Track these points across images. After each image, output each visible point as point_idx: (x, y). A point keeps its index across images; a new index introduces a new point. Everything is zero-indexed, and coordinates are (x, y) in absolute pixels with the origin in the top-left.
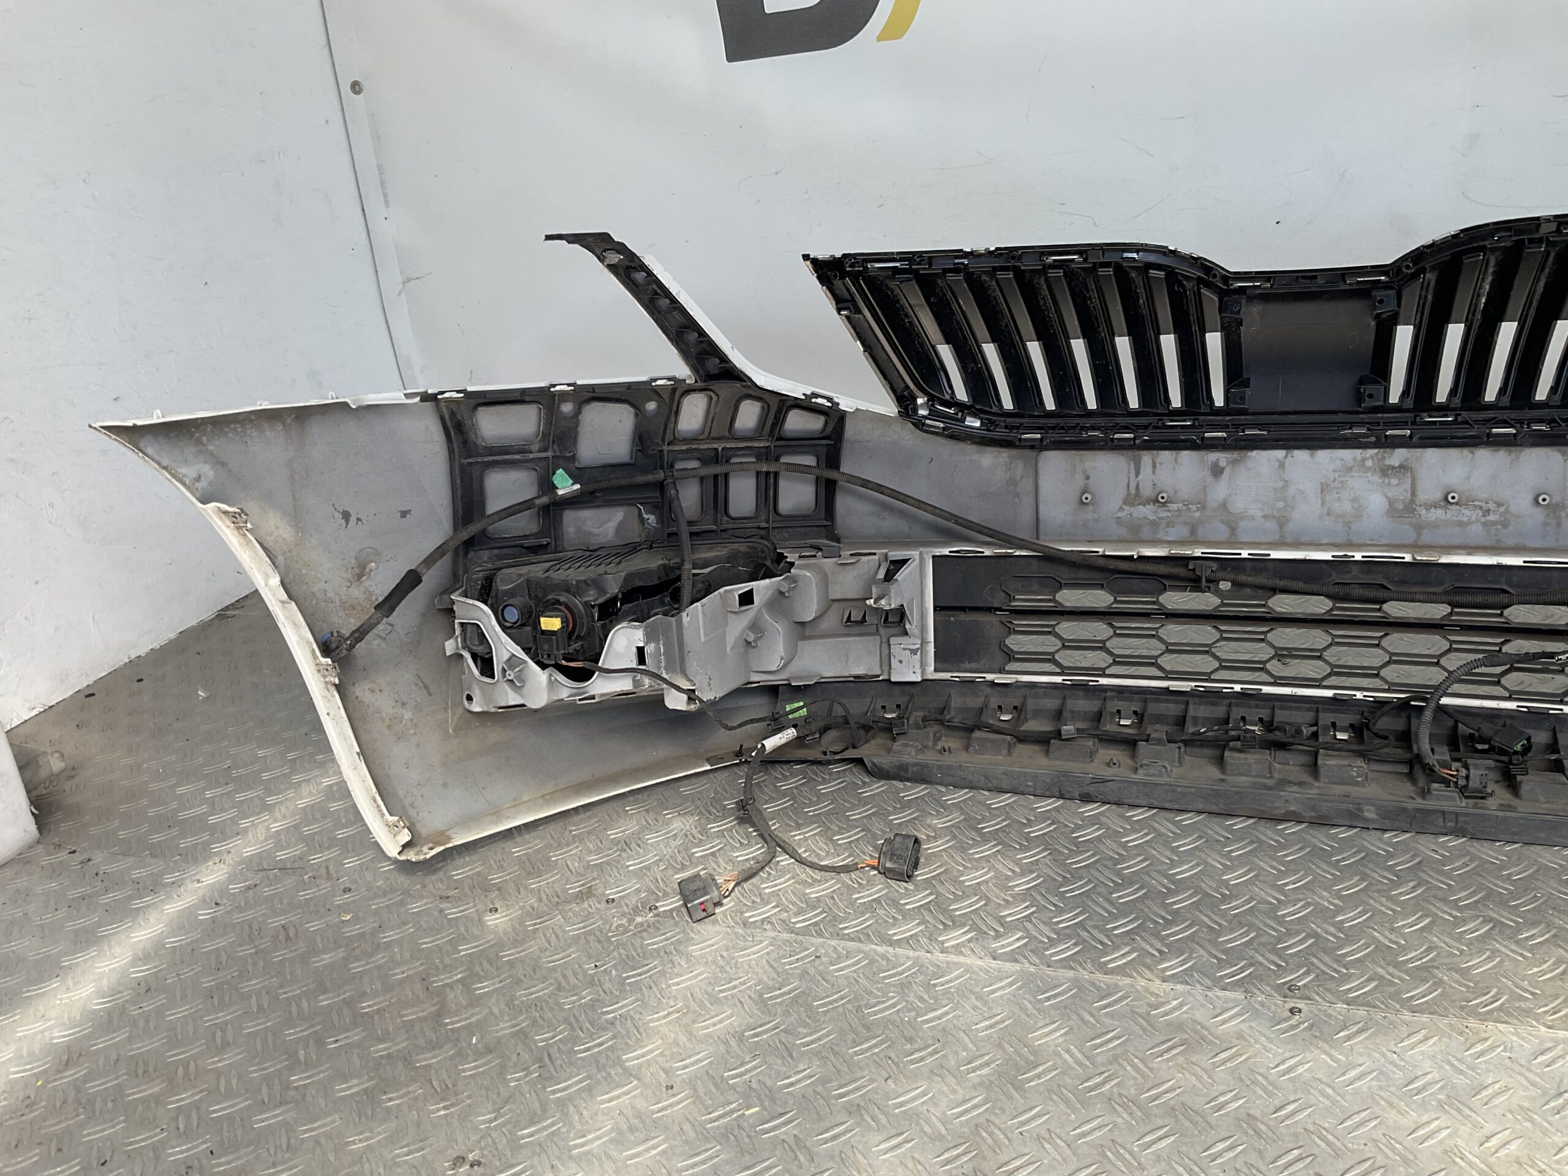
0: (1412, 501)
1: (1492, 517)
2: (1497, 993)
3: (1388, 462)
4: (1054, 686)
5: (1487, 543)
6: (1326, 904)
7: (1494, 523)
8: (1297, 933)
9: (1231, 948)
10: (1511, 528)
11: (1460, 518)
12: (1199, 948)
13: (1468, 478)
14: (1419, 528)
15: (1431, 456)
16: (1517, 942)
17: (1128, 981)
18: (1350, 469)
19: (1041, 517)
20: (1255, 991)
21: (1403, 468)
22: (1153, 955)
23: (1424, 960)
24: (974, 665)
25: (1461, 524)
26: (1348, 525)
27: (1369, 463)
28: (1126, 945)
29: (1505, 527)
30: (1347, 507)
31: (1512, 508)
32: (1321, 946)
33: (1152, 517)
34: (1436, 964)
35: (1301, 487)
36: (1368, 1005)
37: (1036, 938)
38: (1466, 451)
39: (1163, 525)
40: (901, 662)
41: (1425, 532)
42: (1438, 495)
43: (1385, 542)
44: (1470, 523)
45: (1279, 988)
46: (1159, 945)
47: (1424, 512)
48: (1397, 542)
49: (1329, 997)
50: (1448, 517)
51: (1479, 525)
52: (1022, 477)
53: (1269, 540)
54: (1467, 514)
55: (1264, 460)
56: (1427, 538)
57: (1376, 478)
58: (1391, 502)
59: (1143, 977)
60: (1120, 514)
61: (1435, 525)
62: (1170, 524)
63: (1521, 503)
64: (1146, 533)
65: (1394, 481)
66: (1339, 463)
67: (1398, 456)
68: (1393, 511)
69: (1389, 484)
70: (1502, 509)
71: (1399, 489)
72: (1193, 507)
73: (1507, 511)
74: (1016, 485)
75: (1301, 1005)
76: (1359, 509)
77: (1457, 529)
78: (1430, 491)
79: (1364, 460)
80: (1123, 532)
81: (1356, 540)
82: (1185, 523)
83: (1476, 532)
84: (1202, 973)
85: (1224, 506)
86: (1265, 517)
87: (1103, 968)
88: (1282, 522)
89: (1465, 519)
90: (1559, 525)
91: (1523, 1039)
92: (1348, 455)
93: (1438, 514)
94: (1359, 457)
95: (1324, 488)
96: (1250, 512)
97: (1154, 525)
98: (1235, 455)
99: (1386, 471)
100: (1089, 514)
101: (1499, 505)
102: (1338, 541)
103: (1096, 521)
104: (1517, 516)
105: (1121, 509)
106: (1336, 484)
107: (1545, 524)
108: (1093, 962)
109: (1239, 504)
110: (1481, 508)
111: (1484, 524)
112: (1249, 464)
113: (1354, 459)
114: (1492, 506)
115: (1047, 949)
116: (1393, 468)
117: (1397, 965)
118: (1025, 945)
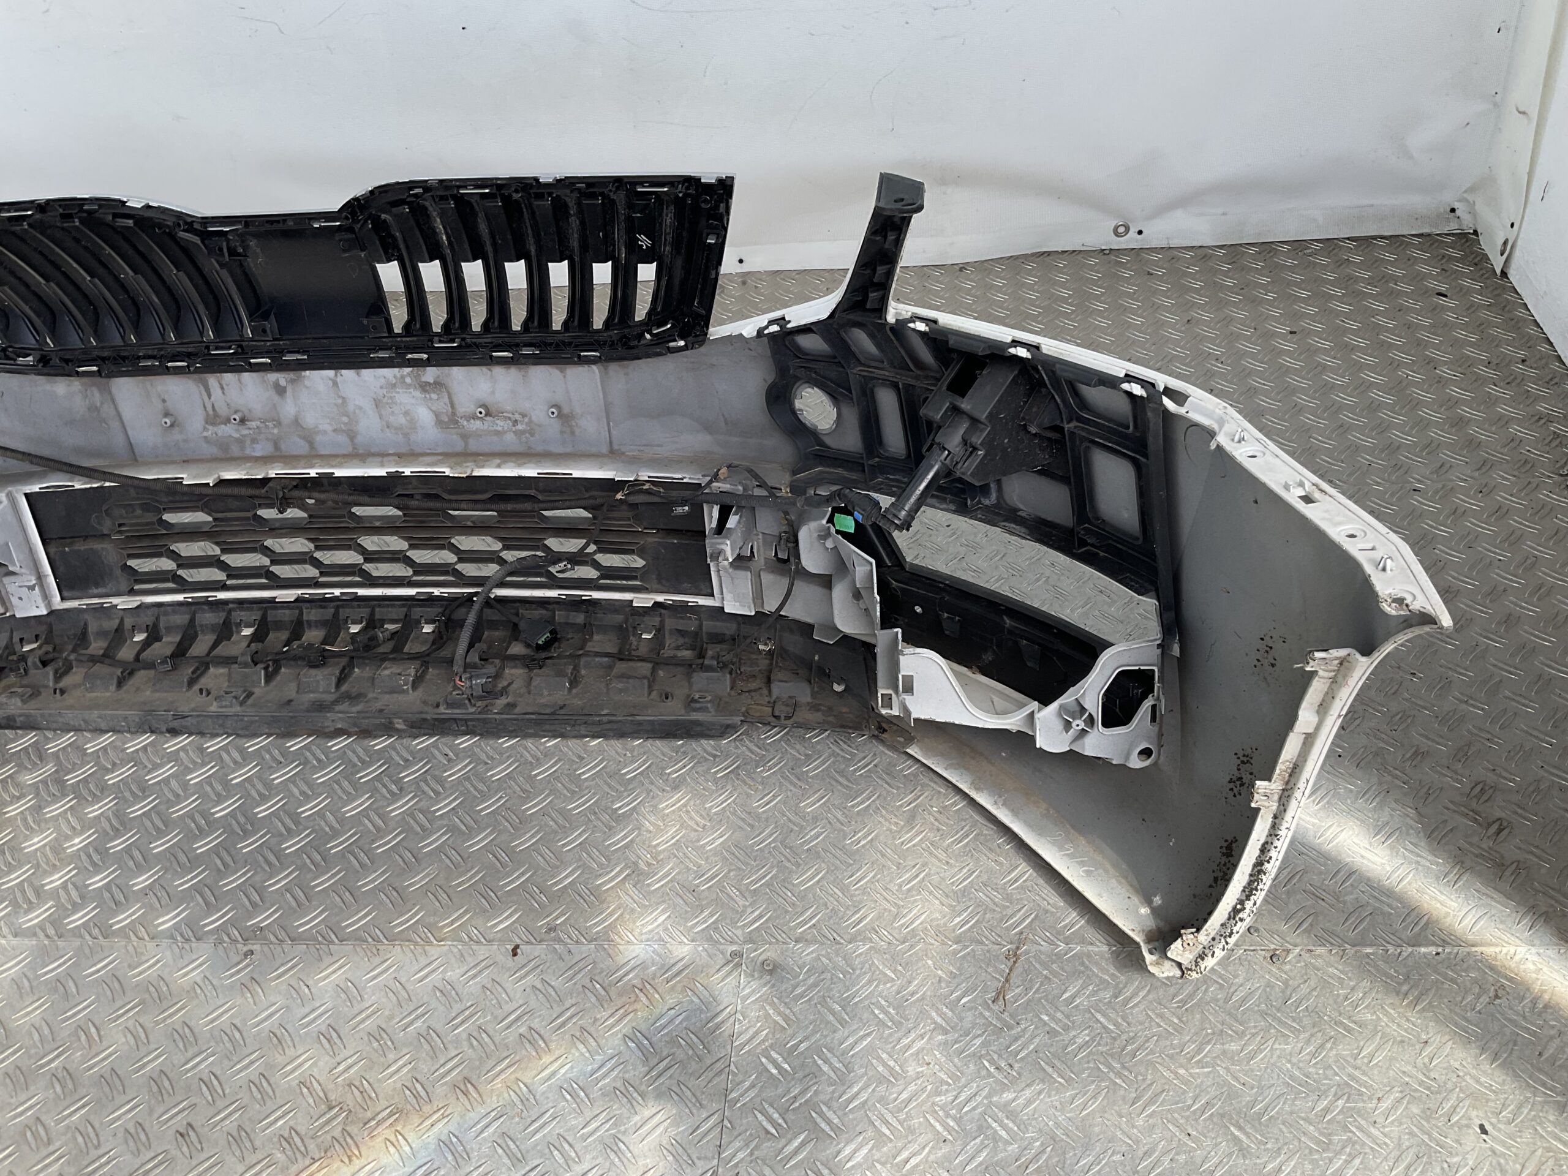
0: (454, 414)
1: (520, 427)
2: (416, 911)
3: (424, 379)
4: (180, 604)
5: (521, 449)
6: (327, 829)
7: (523, 432)
8: (289, 866)
9: (225, 892)
10: (534, 436)
11: (495, 428)
12: (199, 896)
13: (493, 393)
14: (465, 437)
15: (457, 374)
17: (124, 942)
18: (394, 386)
19: (132, 441)
20: (225, 937)
21: (438, 384)
22: (156, 910)
24: (101, 590)
25: (497, 433)
27: (408, 380)
28: (138, 902)
29: (532, 435)
30: (402, 420)
31: (534, 418)
32: (303, 876)
33: (236, 435)
35: (357, 403)
36: (310, 938)
37: (62, 906)
38: (484, 369)
39: (248, 442)
40: (21, 599)
41: (470, 440)
42: (474, 408)
43: (440, 451)
44: (504, 432)
45: (245, 931)
47: (465, 423)
48: (450, 451)
50: (486, 427)
51: (512, 435)
52: (102, 403)
53: (345, 452)
54: (501, 425)
55: (319, 379)
56: (473, 445)
57: (418, 394)
58: (437, 415)
60: (205, 434)
61: (477, 435)
62: (254, 441)
63: (540, 414)
64: (235, 450)
65: (434, 396)
66: (383, 380)
67: (431, 374)
68: (439, 422)
69: (431, 399)
70: (526, 420)
71: (441, 404)
72: (270, 425)
73: (531, 421)
74: (99, 412)
75: (256, 946)
76: (413, 424)
77: (495, 438)
78: (465, 405)
79: (403, 377)
80: (214, 451)
81: (418, 450)
82: (267, 439)
83: (509, 441)
85: (296, 422)
86: (335, 431)
87: (107, 932)
88: (352, 436)
89: (499, 428)
90: (573, 433)
92: (388, 374)
93: (476, 425)
94: (398, 375)
95: (377, 403)
96: (321, 427)
97: (240, 442)
98: (291, 375)
99: (424, 388)
100: (176, 436)
101: (524, 416)
103: (186, 441)
104: (539, 426)
105: (205, 429)
106: (385, 400)
107: (562, 432)
108: (101, 925)
109: (310, 419)
110: (510, 418)
111: (515, 433)
112: (307, 383)
113: (395, 377)
114: (518, 417)
115: (68, 917)
116: (430, 384)
117: (353, 890)
118: (50, 915)
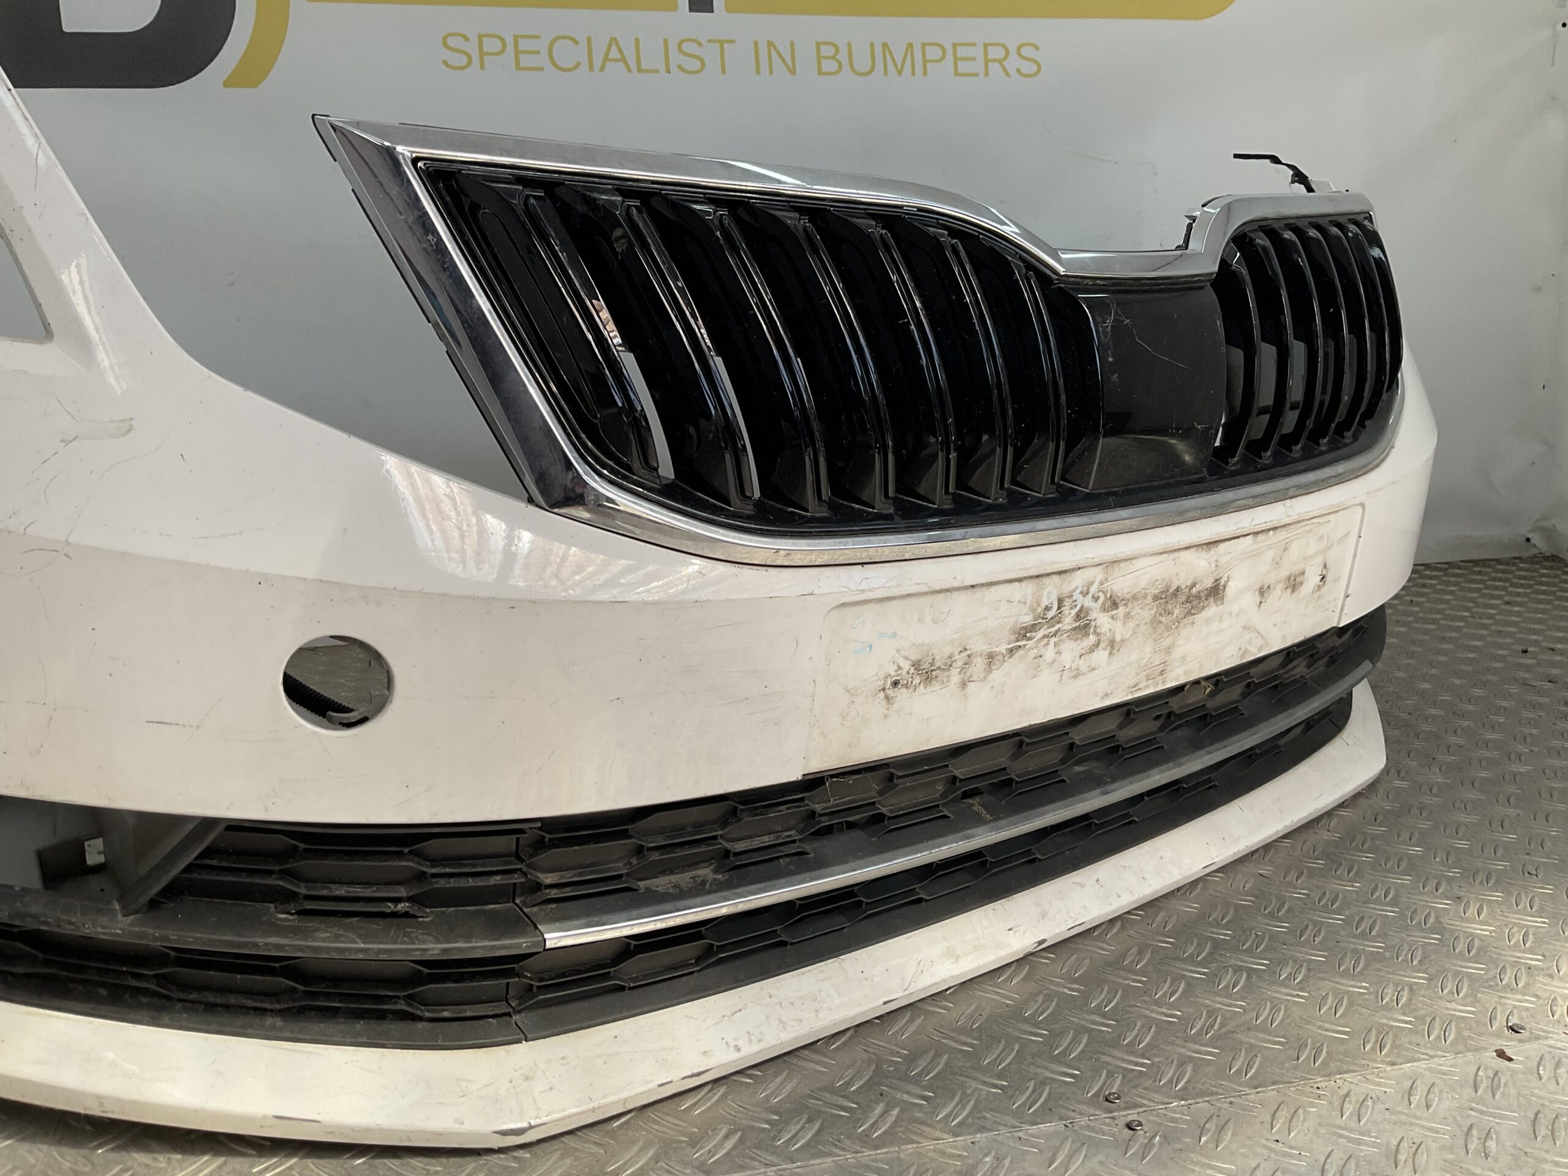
2: (1313, 1043)
6: (1066, 991)
8: (1062, 1034)
9: (1004, 1068)
12: (967, 1080)
16: (1283, 984)
17: (910, 1147)
20: (1072, 1114)
22: (921, 1105)
23: (1216, 1027)
28: (877, 1102)
32: (1097, 1039)
34: (1229, 1028)
36: (1202, 1094)
37: (752, 1128)
45: (1093, 1102)
46: (918, 1091)
49: (1157, 1097)
59: (926, 1138)
75: (1132, 1115)
84: (992, 1110)
87: (865, 1140)
91: (1379, 1084)
108: (849, 1137)
115: (775, 1138)
117: (1194, 1039)
118: (741, 1141)
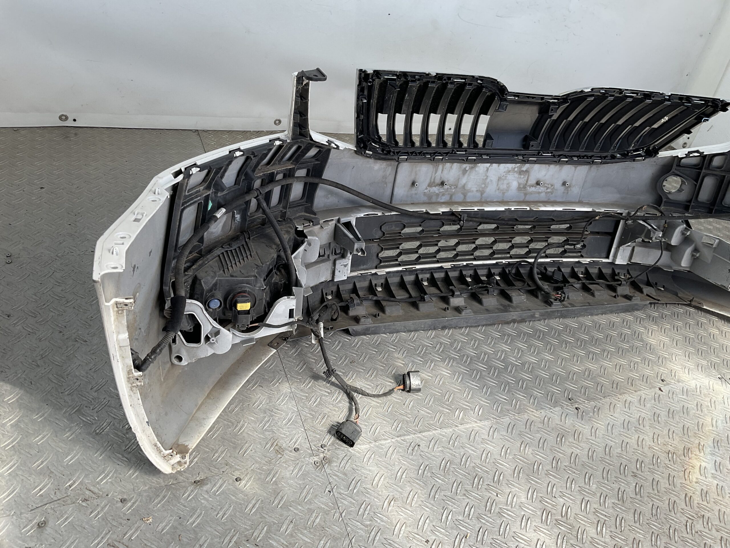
0: (526, 184)
1: (549, 190)
2: (616, 382)
3: (522, 169)
4: (397, 272)
5: (546, 200)
7: (549, 192)
9: (541, 387)
10: (553, 194)
12: (533, 391)
13: (545, 176)
14: (526, 194)
15: (537, 167)
16: (605, 359)
17: (526, 414)
18: (509, 171)
19: (395, 193)
20: (562, 404)
21: (527, 171)
22: (525, 399)
23: (591, 375)
24: (365, 267)
25: (539, 193)
26: (504, 193)
28: (513, 397)
29: (552, 194)
30: (505, 187)
31: (555, 187)
32: (563, 378)
33: (437, 192)
34: (594, 375)
35: (492, 179)
36: (592, 399)
38: (547, 165)
39: (441, 195)
40: (339, 271)
41: (527, 196)
42: (534, 182)
43: (515, 200)
44: (542, 193)
45: (566, 400)
46: (522, 394)
47: (529, 188)
48: (518, 199)
49: (581, 399)
50: (536, 190)
51: (544, 193)
52: (390, 175)
53: (477, 200)
54: (542, 189)
55: (482, 167)
56: (529, 198)
57: (516, 175)
58: (519, 184)
59: (529, 411)
60: (426, 191)
61: (531, 193)
62: (443, 195)
63: (558, 185)
64: (434, 200)
65: (522, 177)
66: (506, 169)
67: (526, 167)
68: (519, 189)
69: (520, 178)
71: (523, 181)
72: (453, 187)
73: (554, 188)
74: (386, 178)
75: (576, 405)
76: (508, 188)
77: (537, 195)
78: (532, 180)
79: (515, 168)
80: (425, 199)
82: (449, 194)
83: (543, 197)
84: (542, 402)
85: (464, 187)
86: (477, 191)
87: (515, 411)
88: (482, 193)
89: (540, 191)
90: (568, 193)
91: (633, 398)
92: (510, 166)
93: (533, 189)
95: (499, 179)
96: (472, 189)
97: (437, 195)
98: (471, 165)
99: (521, 172)
100: (413, 191)
101: (552, 186)
102: (499, 200)
103: (416, 194)
104: (556, 190)
105: (426, 189)
106: (503, 178)
107: (564, 193)
109: (469, 186)
110: (546, 186)
111: (546, 193)
112: (477, 169)
113: (512, 168)
114: (550, 186)
115: (492, 409)
116: (523, 171)
117: (586, 379)
